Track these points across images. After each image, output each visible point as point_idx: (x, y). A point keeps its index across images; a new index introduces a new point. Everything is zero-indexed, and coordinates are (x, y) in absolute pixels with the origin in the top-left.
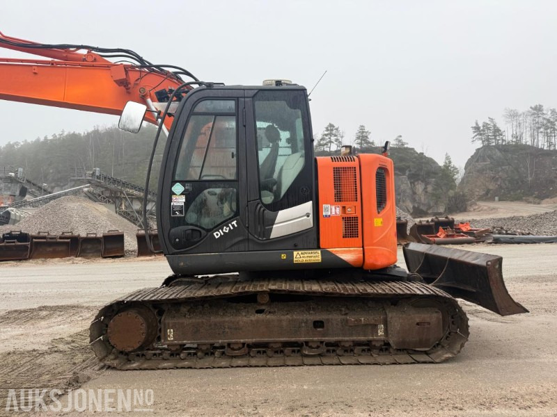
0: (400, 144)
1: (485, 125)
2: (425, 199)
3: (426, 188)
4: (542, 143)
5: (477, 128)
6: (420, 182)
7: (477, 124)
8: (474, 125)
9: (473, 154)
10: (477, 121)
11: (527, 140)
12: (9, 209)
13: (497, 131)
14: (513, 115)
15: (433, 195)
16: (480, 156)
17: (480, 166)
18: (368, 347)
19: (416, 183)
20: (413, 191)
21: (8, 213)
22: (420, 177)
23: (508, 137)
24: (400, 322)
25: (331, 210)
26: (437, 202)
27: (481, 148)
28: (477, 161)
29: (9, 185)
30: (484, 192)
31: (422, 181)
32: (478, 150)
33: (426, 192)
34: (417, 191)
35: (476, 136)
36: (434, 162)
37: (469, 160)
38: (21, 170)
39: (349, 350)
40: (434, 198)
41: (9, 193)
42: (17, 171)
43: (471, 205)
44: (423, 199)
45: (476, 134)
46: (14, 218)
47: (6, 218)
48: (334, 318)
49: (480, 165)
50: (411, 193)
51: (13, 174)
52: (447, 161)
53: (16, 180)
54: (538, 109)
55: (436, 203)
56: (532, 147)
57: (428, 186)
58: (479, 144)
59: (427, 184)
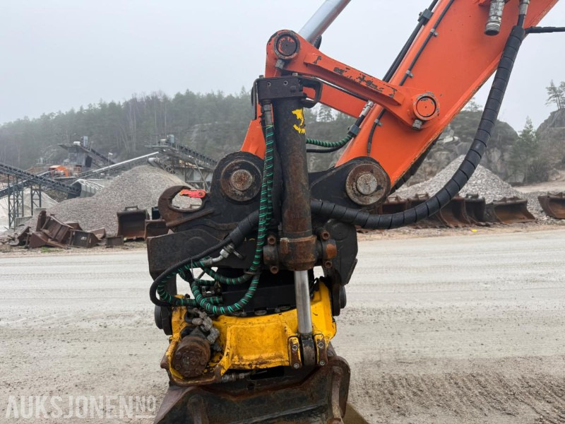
0: (473, 107)
1: (563, 85)
2: (501, 168)
3: (502, 156)
5: (552, 89)
6: (496, 149)
7: (552, 84)
8: (550, 86)
9: (547, 118)
10: (552, 80)
12: (79, 180)
15: (511, 163)
16: (557, 120)
17: (556, 132)
19: (492, 150)
20: (488, 160)
21: (79, 185)
22: (496, 144)
26: (516, 170)
27: (557, 111)
28: (553, 126)
29: (76, 155)
30: (560, 160)
31: (498, 148)
32: (553, 114)
33: (503, 160)
34: (492, 159)
35: (550, 98)
36: (509, 127)
37: (542, 124)
38: (86, 138)
40: (512, 167)
41: (76, 163)
42: (83, 139)
43: (553, 174)
44: (499, 167)
45: (551, 95)
46: (85, 190)
47: (77, 190)
49: (557, 129)
50: (486, 161)
51: (78, 143)
52: (528, 126)
53: (81, 148)
55: (515, 173)
57: (504, 154)
59: (503, 151)
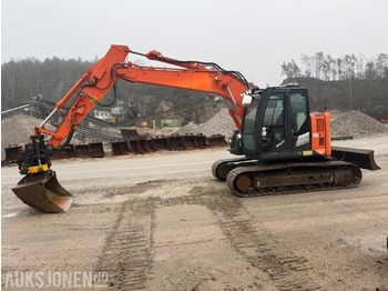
1: (289, 64)
4: (322, 77)
5: (284, 66)
8: (283, 64)
11: (313, 75)
13: (296, 68)
14: (306, 58)
18: (326, 185)
23: (303, 73)
24: (339, 175)
25: (315, 135)
27: (287, 79)
32: (284, 81)
35: (284, 71)
39: (320, 186)
48: (317, 175)
54: (320, 55)
56: (316, 79)
58: (285, 77)
